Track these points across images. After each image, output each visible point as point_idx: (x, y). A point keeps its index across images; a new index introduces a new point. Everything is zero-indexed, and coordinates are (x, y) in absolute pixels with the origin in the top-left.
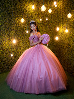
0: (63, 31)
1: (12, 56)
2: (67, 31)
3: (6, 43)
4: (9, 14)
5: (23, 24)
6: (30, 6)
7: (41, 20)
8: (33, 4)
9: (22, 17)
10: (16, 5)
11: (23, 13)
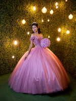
0: (65, 32)
1: (13, 57)
2: (68, 32)
3: (7, 45)
4: (10, 15)
5: (24, 25)
6: (32, 7)
7: (43, 21)
8: (34, 6)
9: (23, 19)
10: (17, 6)
11: (24, 14)
